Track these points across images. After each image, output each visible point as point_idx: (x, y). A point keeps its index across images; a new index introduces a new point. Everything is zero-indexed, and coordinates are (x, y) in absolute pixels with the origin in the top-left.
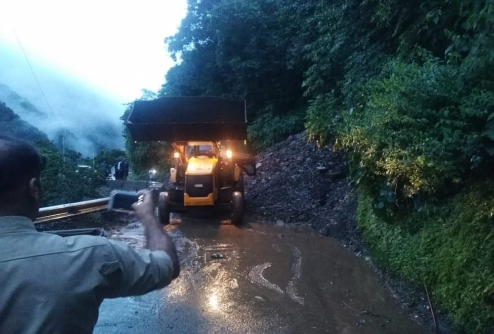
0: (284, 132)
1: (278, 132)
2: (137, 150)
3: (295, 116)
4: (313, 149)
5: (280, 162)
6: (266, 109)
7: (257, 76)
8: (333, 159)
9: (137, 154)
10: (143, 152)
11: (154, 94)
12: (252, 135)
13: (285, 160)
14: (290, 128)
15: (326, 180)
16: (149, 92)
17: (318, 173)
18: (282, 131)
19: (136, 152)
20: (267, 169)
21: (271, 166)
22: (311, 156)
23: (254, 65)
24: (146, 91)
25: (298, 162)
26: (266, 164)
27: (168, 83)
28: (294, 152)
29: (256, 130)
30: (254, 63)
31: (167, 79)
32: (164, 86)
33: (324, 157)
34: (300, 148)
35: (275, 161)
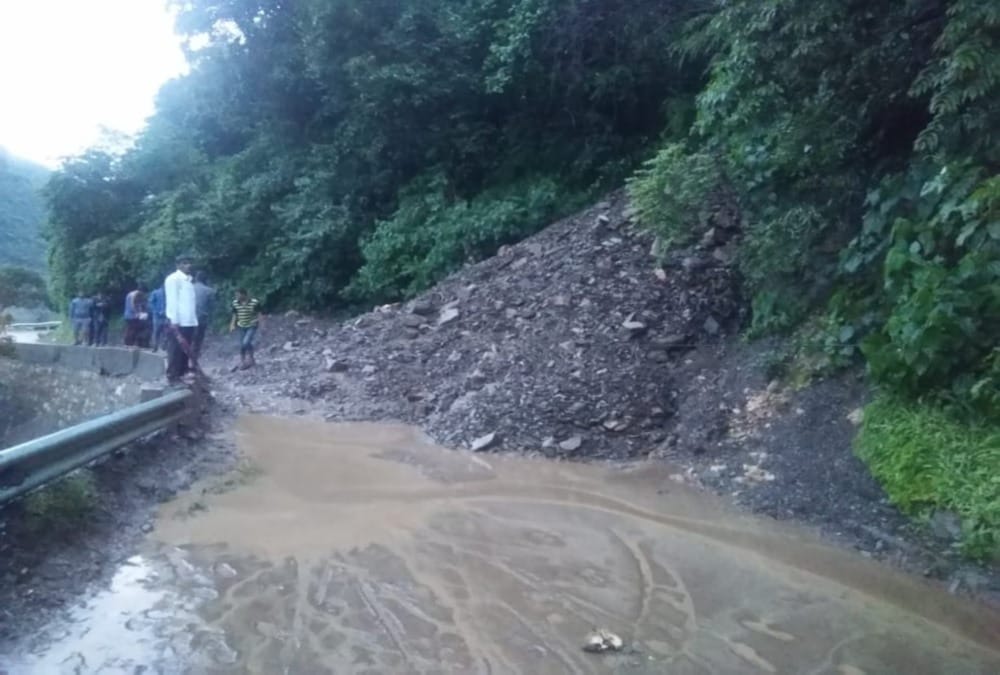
0: (482, 238)
1: (466, 237)
2: (83, 270)
3: (505, 203)
4: (588, 279)
5: (504, 308)
6: (434, 183)
7: (417, 103)
8: (654, 305)
9: (82, 279)
10: (98, 276)
11: (126, 137)
12: (393, 242)
13: (517, 303)
14: (497, 229)
15: (652, 354)
16: (115, 132)
17: (626, 338)
18: (478, 235)
19: (78, 275)
20: (476, 324)
21: (484, 317)
22: (589, 296)
23: (408, 75)
24: (105, 131)
25: (561, 310)
26: (470, 313)
27: (160, 114)
28: (536, 284)
29: (401, 231)
30: (412, 73)
31: (157, 105)
32: (149, 120)
33: (626, 299)
34: (548, 275)
35: (491, 304)
